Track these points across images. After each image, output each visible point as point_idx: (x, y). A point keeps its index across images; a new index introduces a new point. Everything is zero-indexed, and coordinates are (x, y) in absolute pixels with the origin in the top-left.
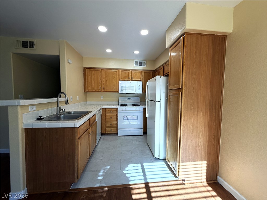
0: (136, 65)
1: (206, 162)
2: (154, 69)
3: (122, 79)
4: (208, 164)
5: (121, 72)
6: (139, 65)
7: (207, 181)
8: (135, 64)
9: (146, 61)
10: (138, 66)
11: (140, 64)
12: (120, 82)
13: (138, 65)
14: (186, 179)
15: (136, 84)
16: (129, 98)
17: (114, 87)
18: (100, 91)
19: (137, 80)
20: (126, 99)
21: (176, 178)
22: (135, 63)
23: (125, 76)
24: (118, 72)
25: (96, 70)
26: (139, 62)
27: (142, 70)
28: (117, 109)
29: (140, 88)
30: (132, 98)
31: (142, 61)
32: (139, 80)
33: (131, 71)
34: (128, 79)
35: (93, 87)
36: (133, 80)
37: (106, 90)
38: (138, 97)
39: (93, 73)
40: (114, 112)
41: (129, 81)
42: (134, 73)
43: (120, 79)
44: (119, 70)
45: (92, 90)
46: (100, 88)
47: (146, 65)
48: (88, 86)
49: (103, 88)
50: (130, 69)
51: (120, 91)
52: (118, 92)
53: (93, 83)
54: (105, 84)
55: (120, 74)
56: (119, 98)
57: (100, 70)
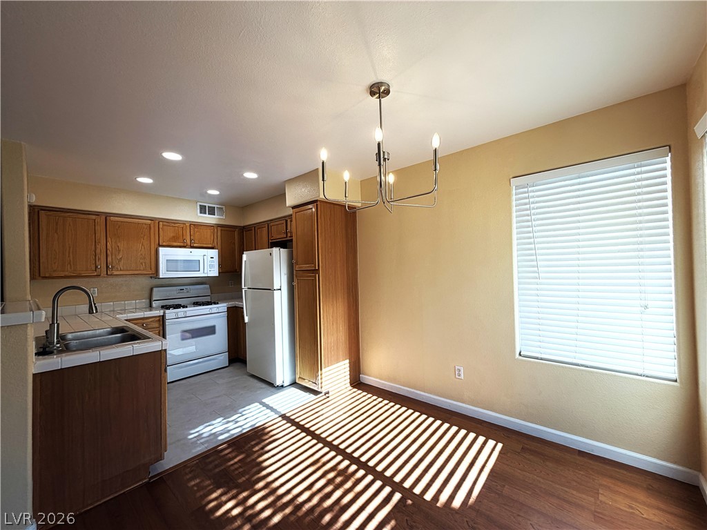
0: (201, 213)
1: (348, 361)
2: (242, 225)
3: (164, 244)
4: (350, 363)
5: (161, 226)
6: (209, 214)
7: (351, 385)
8: (199, 211)
9: (223, 207)
10: (207, 215)
11: (212, 211)
12: (162, 251)
13: (206, 213)
14: (330, 390)
15: (204, 255)
16: (182, 288)
17: (142, 264)
18: (96, 274)
19: (204, 246)
20: (173, 292)
21: (316, 395)
22: (198, 207)
23: (174, 237)
24: (152, 226)
26: (209, 207)
27: (216, 224)
28: (160, 316)
29: (213, 263)
30: (191, 287)
31: (216, 206)
32: (210, 246)
33: (188, 225)
34: (182, 244)
35: (70, 263)
36: (195, 245)
37: (115, 273)
38: (206, 284)
39: (70, 225)
40: (154, 326)
41: (184, 247)
42: (196, 230)
43: (160, 244)
44: (157, 222)
45: (67, 273)
46: (96, 267)
47: (224, 215)
48: (48, 261)
49: (107, 267)
50: (186, 221)
51: (163, 273)
52: (155, 275)
53: (69, 253)
54: (113, 257)
55: (160, 230)
56: (151, 290)
57: (94, 217)
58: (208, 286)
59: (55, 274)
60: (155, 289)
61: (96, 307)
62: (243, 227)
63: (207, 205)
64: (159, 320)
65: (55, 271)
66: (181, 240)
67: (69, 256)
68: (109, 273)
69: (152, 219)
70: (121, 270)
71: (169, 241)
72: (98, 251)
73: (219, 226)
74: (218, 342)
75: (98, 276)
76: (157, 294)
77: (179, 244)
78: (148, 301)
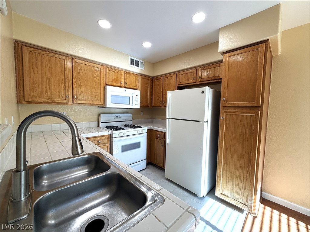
0: (131, 64)
2: (153, 76)
3: (109, 83)
5: (107, 71)
6: (136, 66)
8: (130, 62)
9: (144, 62)
10: (134, 66)
11: (137, 64)
12: (108, 88)
16: (117, 115)
17: (95, 96)
18: (65, 102)
19: (132, 87)
20: (112, 117)
22: (130, 60)
23: (115, 79)
24: (102, 70)
25: (54, 55)
26: (136, 60)
27: (138, 73)
28: (108, 135)
29: (137, 100)
30: (121, 115)
31: (140, 61)
32: (135, 87)
33: (123, 72)
34: (119, 85)
35: (47, 92)
36: (127, 86)
37: (79, 102)
38: (129, 113)
39: (46, 62)
40: (105, 142)
41: (121, 87)
42: (128, 75)
43: (107, 83)
44: (105, 67)
45: (44, 100)
46: (66, 97)
47: (144, 68)
48: (30, 89)
49: (73, 97)
50: (122, 69)
51: (109, 104)
52: (103, 105)
53: (46, 84)
54: (77, 90)
55: (107, 73)
56: (99, 115)
57: (64, 57)
58: (131, 114)
59: (36, 100)
60: (102, 115)
61: (81, 144)
62: (153, 77)
63: (135, 59)
64: (108, 138)
65: (36, 97)
66: (119, 82)
67: (46, 87)
68: (74, 102)
69: (102, 65)
70: (82, 100)
71: (112, 82)
72: (67, 85)
73: (140, 75)
74: (141, 153)
75: (67, 103)
76: (103, 118)
77: (118, 85)
78: (96, 123)
